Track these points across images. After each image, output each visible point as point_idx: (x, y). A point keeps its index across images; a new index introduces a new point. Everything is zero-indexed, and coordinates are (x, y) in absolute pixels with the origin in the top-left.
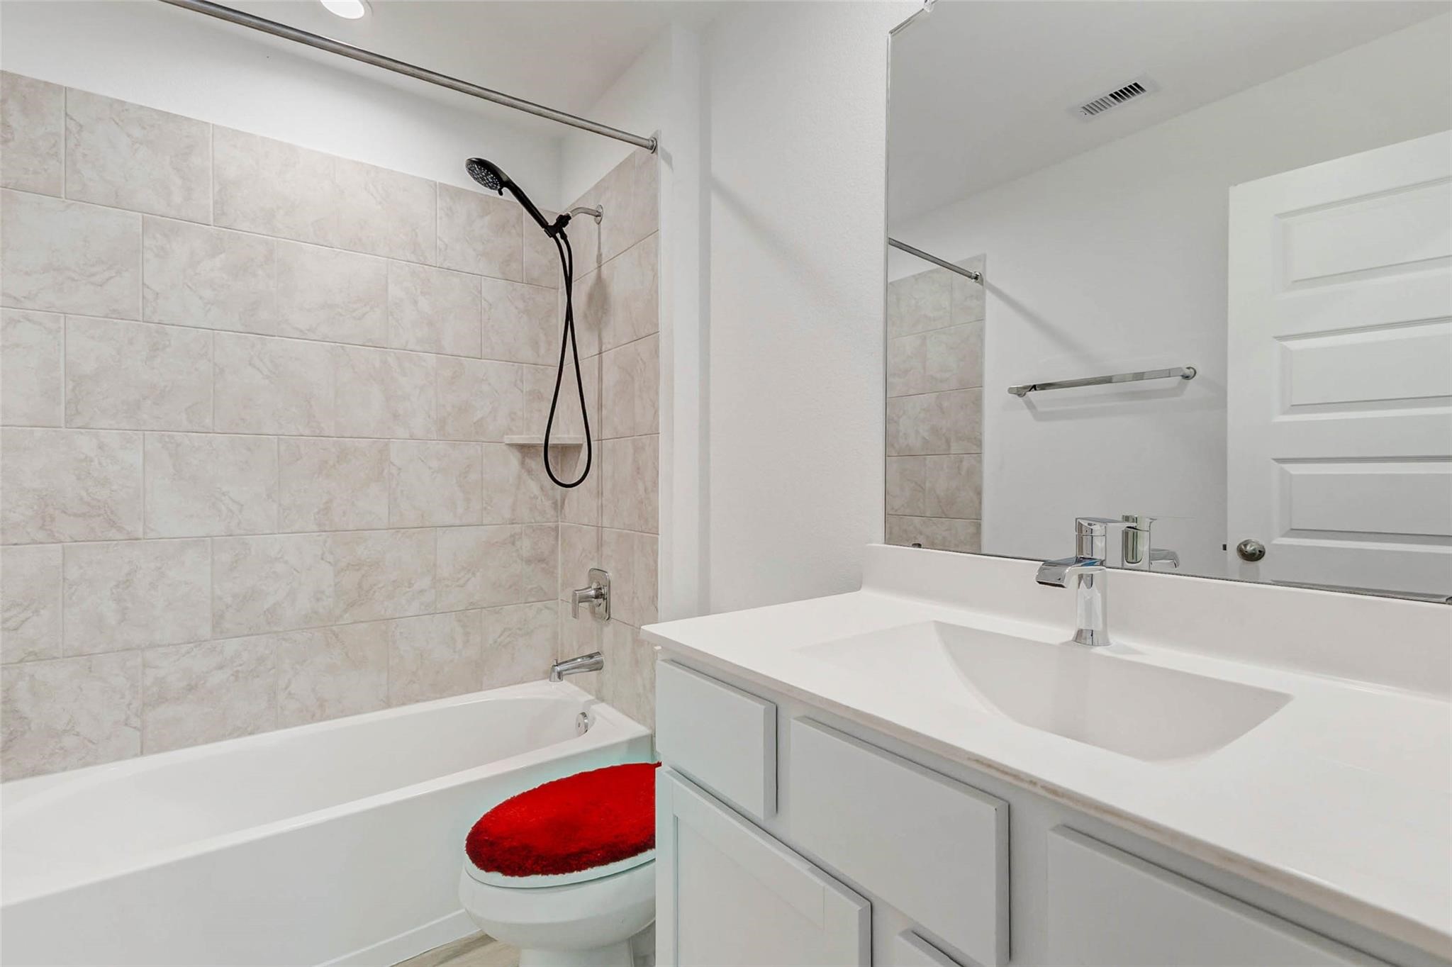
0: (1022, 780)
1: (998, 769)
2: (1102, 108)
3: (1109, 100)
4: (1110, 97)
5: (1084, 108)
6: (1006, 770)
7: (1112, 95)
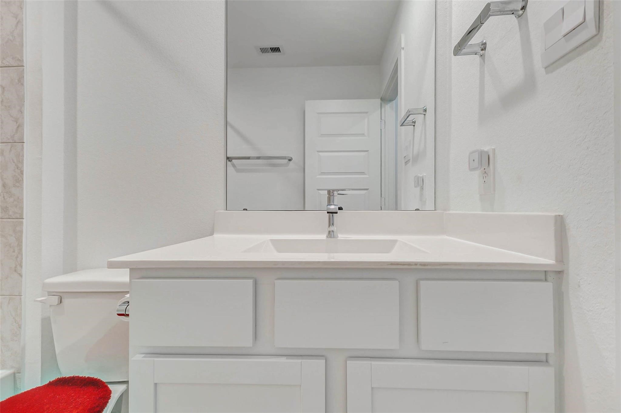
0: (412, 265)
1: (401, 265)
2: (268, 52)
3: (269, 50)
4: (270, 49)
5: (260, 48)
6: (404, 263)
7: (270, 48)
